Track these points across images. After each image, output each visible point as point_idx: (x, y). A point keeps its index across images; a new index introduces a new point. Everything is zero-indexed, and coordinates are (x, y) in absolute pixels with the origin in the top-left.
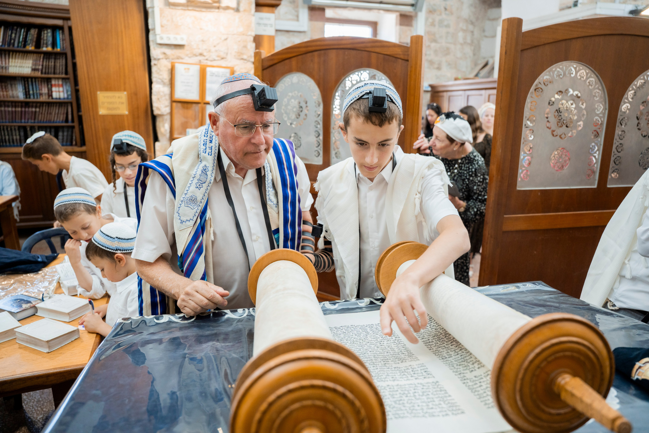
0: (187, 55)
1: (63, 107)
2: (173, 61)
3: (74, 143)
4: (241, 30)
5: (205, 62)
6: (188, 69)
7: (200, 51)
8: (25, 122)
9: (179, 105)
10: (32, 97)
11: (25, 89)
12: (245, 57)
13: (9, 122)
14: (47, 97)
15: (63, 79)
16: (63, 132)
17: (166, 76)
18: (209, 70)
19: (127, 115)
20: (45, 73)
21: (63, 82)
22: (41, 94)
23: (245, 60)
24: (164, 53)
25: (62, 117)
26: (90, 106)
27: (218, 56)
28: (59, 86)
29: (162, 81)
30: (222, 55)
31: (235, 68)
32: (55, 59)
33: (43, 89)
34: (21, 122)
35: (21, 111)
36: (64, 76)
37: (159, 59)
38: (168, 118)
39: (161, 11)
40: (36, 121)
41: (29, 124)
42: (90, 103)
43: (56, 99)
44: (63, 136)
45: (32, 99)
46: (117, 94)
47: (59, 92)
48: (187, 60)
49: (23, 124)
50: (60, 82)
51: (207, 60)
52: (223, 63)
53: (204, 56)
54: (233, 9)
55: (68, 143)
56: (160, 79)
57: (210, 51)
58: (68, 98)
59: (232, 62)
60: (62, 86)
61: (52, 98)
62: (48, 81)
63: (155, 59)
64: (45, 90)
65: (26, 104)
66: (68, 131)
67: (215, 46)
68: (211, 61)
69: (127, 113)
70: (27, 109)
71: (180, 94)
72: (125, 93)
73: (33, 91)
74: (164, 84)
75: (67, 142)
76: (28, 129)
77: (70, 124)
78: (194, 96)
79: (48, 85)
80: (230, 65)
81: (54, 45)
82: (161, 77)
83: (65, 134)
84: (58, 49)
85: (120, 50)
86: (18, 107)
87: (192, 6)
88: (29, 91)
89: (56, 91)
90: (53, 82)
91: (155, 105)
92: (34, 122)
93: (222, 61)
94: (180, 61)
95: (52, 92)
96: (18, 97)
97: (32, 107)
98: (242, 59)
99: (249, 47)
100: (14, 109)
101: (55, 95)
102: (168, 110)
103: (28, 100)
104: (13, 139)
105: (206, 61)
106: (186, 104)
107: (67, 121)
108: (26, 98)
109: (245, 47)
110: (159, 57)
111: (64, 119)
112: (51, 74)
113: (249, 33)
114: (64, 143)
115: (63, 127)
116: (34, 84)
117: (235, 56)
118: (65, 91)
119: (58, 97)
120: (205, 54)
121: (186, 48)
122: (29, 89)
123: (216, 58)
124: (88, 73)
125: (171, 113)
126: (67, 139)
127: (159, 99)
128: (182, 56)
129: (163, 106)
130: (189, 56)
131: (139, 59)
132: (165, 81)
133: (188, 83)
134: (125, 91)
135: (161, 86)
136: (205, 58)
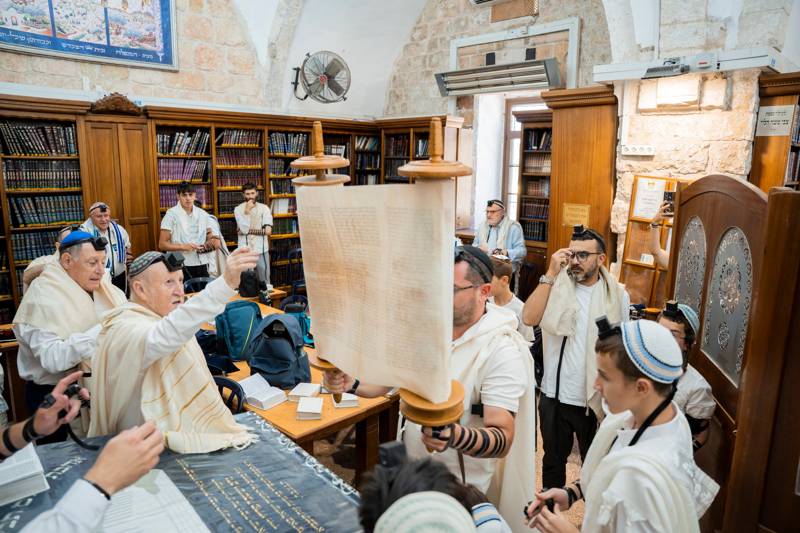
0: (655, 168)
2: (637, 174)
4: (731, 133)
5: (675, 176)
6: (654, 184)
7: (671, 163)
9: (636, 225)
12: (732, 168)
17: (628, 190)
24: (630, 166)
26: (556, 216)
27: (694, 168)
29: (624, 196)
30: (700, 166)
35: (544, 207)
37: (623, 172)
38: (623, 238)
39: (632, 118)
42: (556, 213)
46: (581, 207)
48: (654, 173)
51: (679, 172)
53: (677, 168)
54: (720, 108)
56: (622, 194)
57: (683, 162)
63: (619, 172)
67: (690, 156)
68: (685, 174)
71: (639, 213)
72: (589, 206)
74: (625, 199)
82: (623, 192)
85: (590, 162)
86: (542, 204)
87: (665, 110)
91: (612, 222)
93: (699, 174)
94: (647, 174)
96: (543, 195)
99: (739, 156)
100: (539, 206)
102: (625, 228)
104: (534, 233)
105: (677, 174)
106: (642, 224)
109: (734, 155)
110: (623, 170)
113: (743, 137)
117: (716, 167)
120: (677, 166)
121: (655, 158)
123: (692, 171)
124: (558, 185)
125: (627, 232)
127: (617, 216)
128: (650, 168)
129: (620, 224)
130: (658, 168)
131: (607, 171)
132: (627, 196)
133: (652, 200)
134: (588, 204)
135: (622, 201)
136: (677, 171)
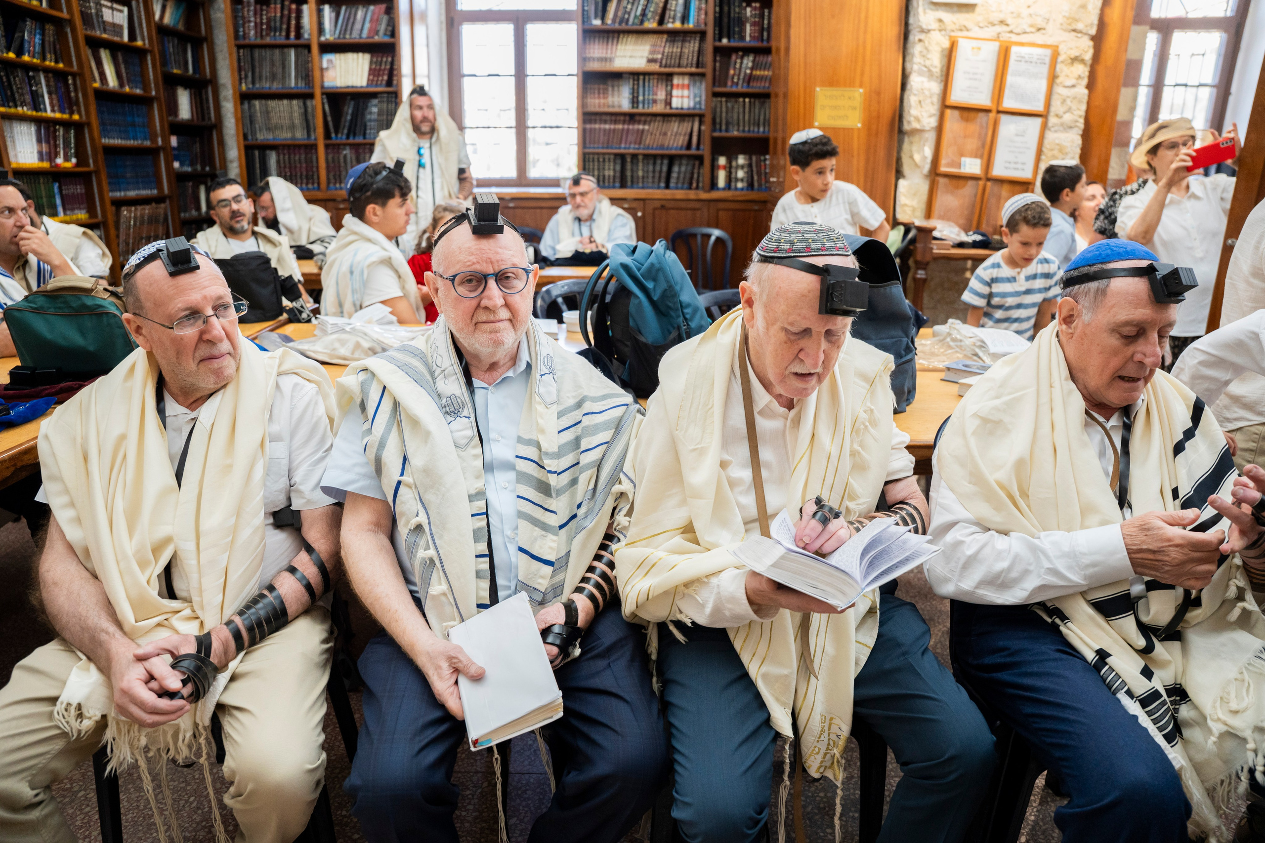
0: (978, 24)
1: (686, 124)
2: (953, 34)
3: (694, 185)
5: (1005, 37)
6: (979, 49)
7: (1001, 16)
8: (625, 148)
9: (956, 113)
10: (641, 106)
11: (633, 93)
12: (1080, 26)
13: (603, 148)
14: (663, 105)
15: (692, 75)
16: (680, 165)
17: (936, 61)
18: (1014, 50)
19: (859, 129)
20: (666, 66)
21: (690, 80)
22: (655, 101)
23: (1080, 32)
24: (940, 21)
25: (682, 140)
26: (803, 110)
27: (1031, 26)
28: (683, 87)
29: (930, 71)
30: (1040, 22)
31: (1062, 49)
32: (683, 41)
33: (659, 93)
34: (620, 148)
35: (623, 130)
36: (694, 70)
37: (929, 31)
38: (931, 137)
40: (642, 146)
41: (631, 151)
42: (802, 106)
43: (677, 109)
44: (679, 173)
45: (640, 109)
46: (847, 92)
47: (682, 97)
48: (976, 32)
49: (622, 151)
50: (686, 81)
51: (1011, 32)
52: (1039, 38)
53: (1007, 25)
55: (686, 186)
56: (925, 66)
57: (1019, 16)
58: (694, 108)
59: (1055, 35)
60: (688, 87)
61: (671, 108)
62: (667, 77)
63: (922, 31)
64: (661, 95)
65: (631, 117)
66: (687, 165)
67: (1029, 7)
68: (1018, 34)
69: (859, 125)
70: (631, 127)
71: (959, 95)
72: (861, 90)
73: (644, 95)
74: (930, 75)
75: (683, 183)
76: (629, 160)
77: (693, 151)
78: (982, 99)
79: (667, 86)
80: (1050, 41)
81: (685, 18)
82: (928, 63)
83: (683, 169)
84: (691, 25)
85: (863, 15)
86: (619, 123)
88: (638, 97)
89: (677, 97)
90: (676, 81)
91: (909, 112)
92: (639, 149)
93: (1038, 34)
94: (965, 33)
95: (671, 96)
96: (620, 106)
97: (639, 122)
98: (1074, 30)
99: (1090, 8)
100: (612, 127)
101: (676, 103)
102: (933, 122)
103: (635, 110)
105: (1009, 35)
106: (967, 111)
107: (689, 146)
108: (633, 107)
109: (1083, 6)
110: (930, 27)
111: (685, 143)
112: (674, 67)
114: (680, 185)
115: (681, 157)
116: (647, 84)
117: (1062, 24)
118: (692, 96)
119: (679, 106)
120: (1009, 21)
121: (978, 9)
122: (638, 93)
123: (1028, 30)
124: (805, 55)
125: (939, 130)
126: (684, 178)
127: (920, 102)
128: (969, 25)
129: (925, 114)
130: (981, 25)
131: (892, 31)
132: (934, 70)
133: (976, 74)
134: (861, 86)
135: (925, 79)
136: (1008, 29)
